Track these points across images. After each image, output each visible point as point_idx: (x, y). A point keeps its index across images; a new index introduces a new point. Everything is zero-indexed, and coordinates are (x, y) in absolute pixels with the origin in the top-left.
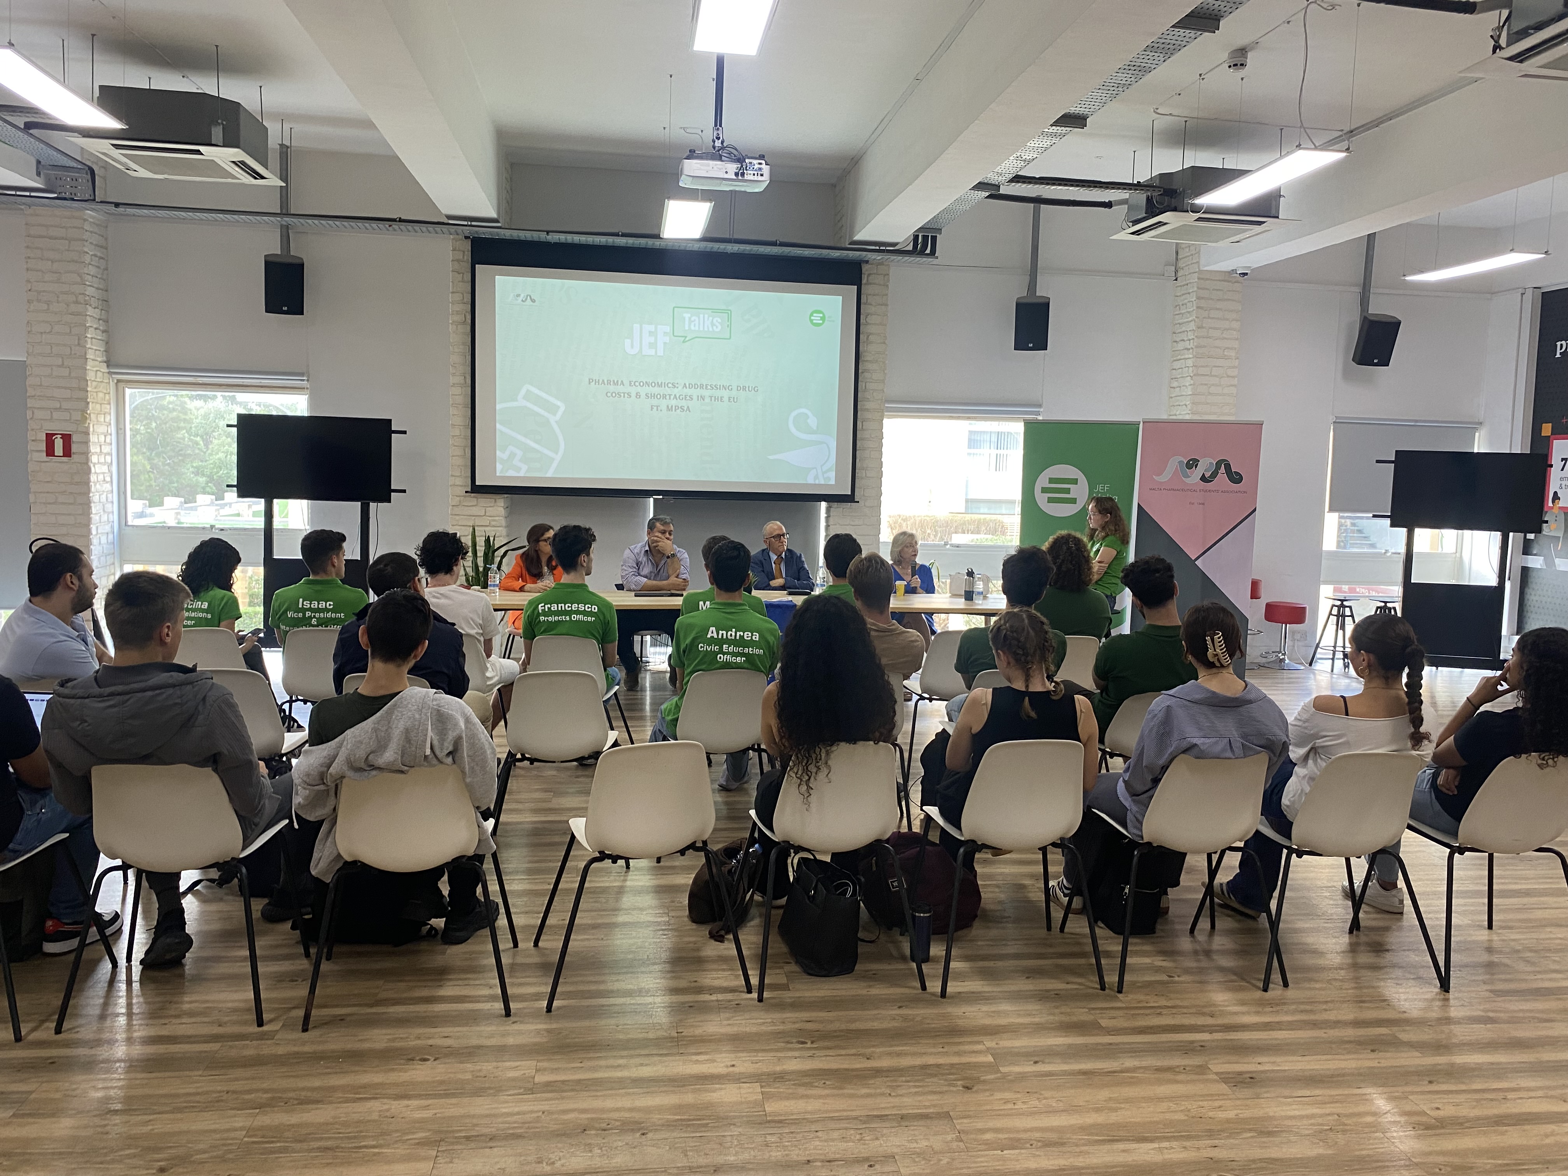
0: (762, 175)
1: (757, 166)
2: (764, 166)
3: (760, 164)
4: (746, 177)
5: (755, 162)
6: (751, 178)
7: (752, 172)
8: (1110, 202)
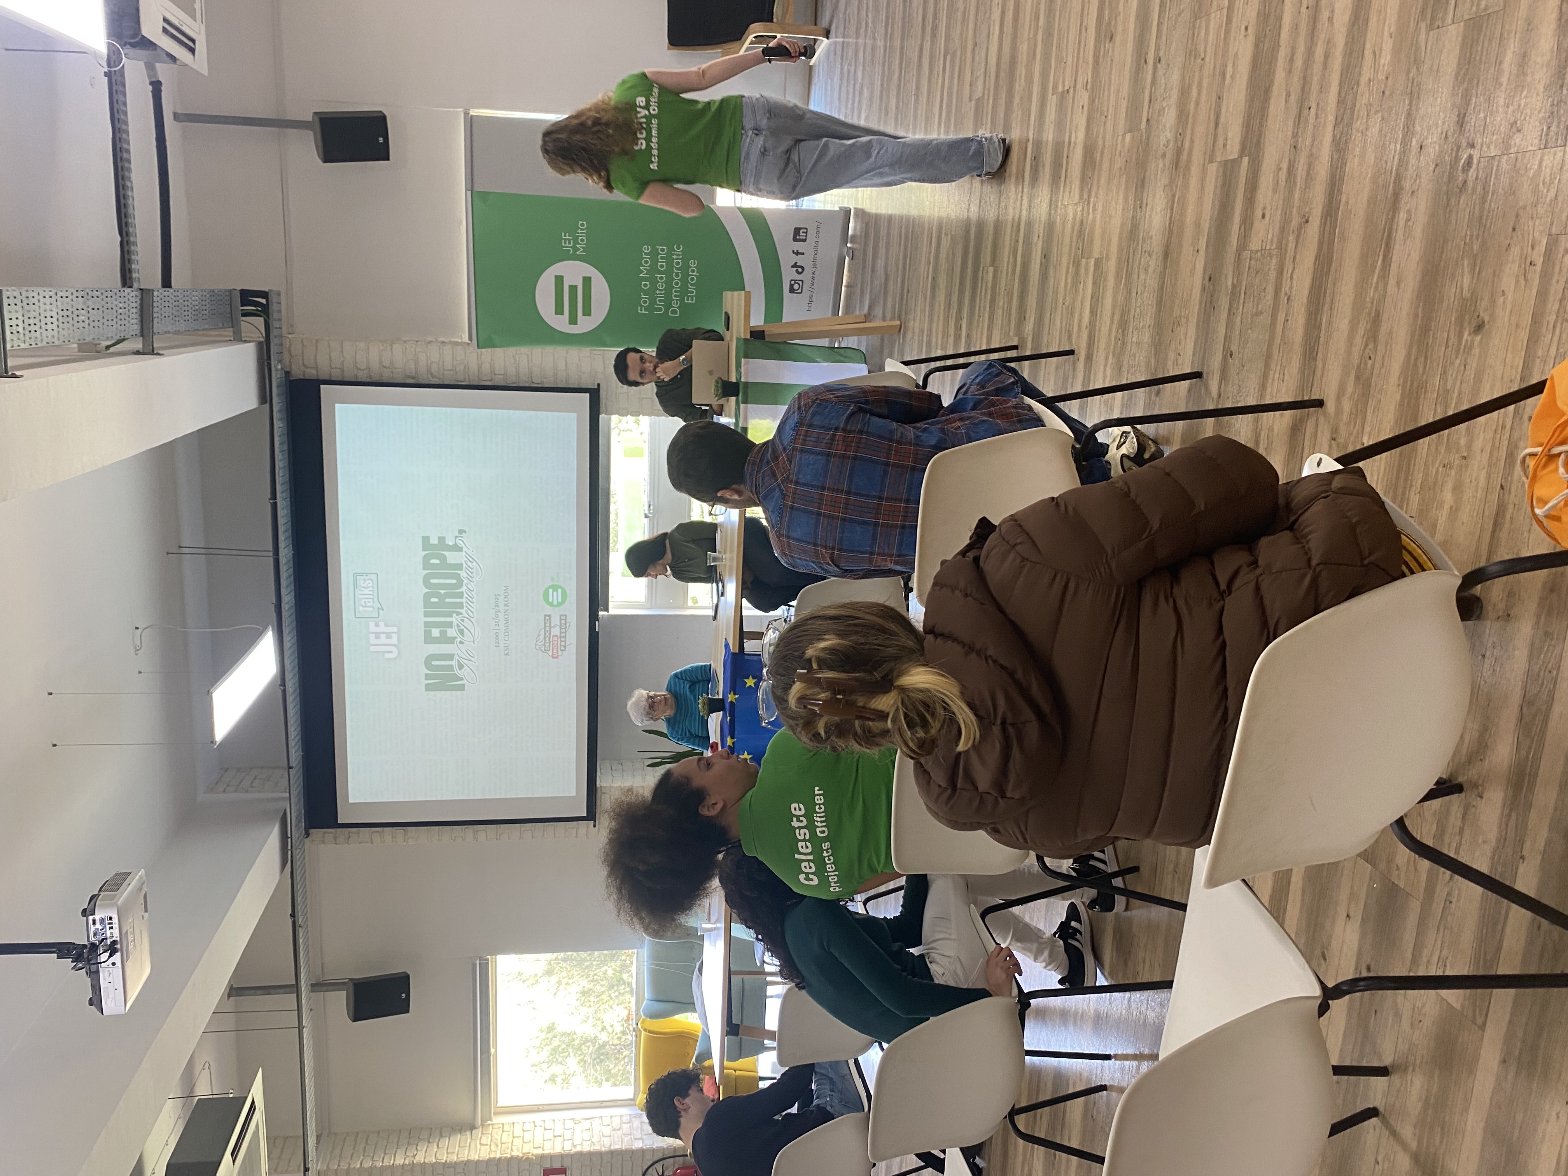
0: (111, 918)
1: (98, 926)
2: (97, 917)
3: (94, 922)
4: (116, 936)
5: (92, 928)
6: (116, 932)
7: (108, 932)
8: (151, 83)
